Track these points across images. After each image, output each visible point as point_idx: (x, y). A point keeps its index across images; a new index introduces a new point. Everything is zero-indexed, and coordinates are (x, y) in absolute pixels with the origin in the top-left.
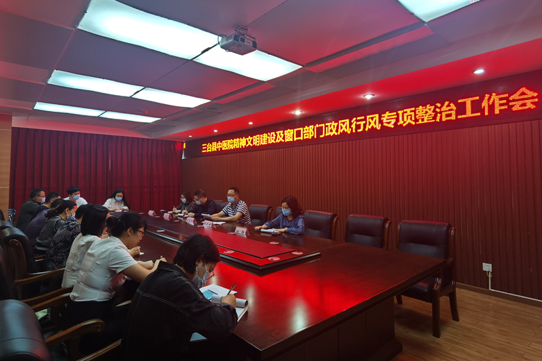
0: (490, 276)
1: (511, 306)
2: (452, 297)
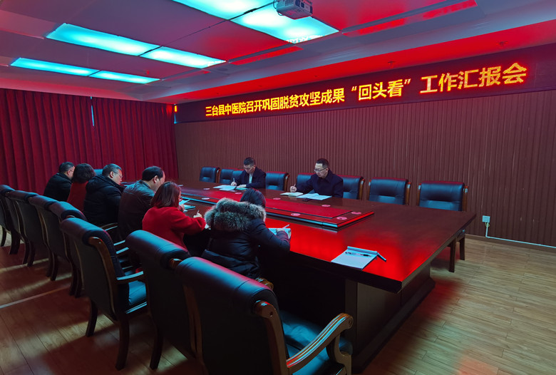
0: (487, 226)
1: (503, 248)
2: (462, 242)
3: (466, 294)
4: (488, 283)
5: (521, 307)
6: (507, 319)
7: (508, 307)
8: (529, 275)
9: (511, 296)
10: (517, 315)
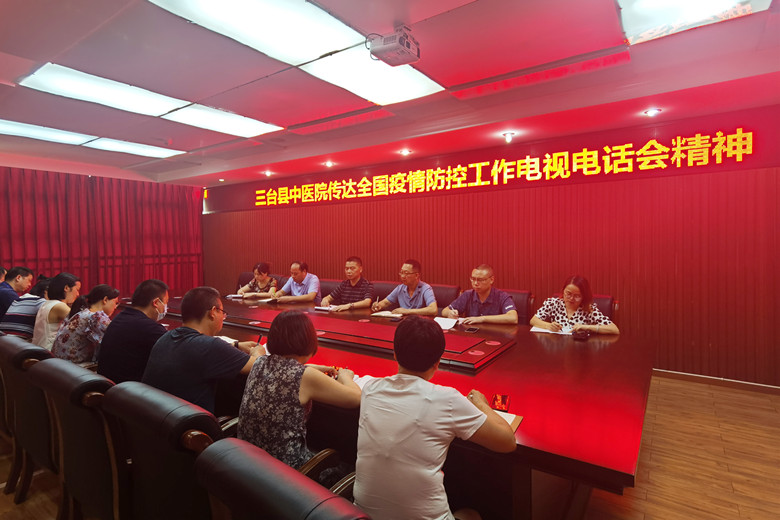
3: (655, 464)
4: (679, 443)
5: (741, 482)
6: (731, 505)
7: (723, 483)
8: (727, 426)
9: (718, 463)
10: (742, 497)
